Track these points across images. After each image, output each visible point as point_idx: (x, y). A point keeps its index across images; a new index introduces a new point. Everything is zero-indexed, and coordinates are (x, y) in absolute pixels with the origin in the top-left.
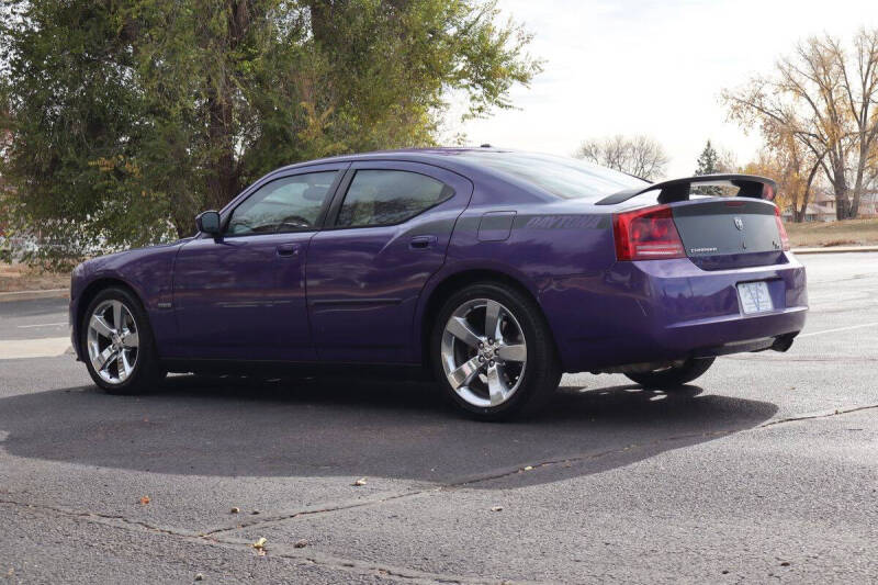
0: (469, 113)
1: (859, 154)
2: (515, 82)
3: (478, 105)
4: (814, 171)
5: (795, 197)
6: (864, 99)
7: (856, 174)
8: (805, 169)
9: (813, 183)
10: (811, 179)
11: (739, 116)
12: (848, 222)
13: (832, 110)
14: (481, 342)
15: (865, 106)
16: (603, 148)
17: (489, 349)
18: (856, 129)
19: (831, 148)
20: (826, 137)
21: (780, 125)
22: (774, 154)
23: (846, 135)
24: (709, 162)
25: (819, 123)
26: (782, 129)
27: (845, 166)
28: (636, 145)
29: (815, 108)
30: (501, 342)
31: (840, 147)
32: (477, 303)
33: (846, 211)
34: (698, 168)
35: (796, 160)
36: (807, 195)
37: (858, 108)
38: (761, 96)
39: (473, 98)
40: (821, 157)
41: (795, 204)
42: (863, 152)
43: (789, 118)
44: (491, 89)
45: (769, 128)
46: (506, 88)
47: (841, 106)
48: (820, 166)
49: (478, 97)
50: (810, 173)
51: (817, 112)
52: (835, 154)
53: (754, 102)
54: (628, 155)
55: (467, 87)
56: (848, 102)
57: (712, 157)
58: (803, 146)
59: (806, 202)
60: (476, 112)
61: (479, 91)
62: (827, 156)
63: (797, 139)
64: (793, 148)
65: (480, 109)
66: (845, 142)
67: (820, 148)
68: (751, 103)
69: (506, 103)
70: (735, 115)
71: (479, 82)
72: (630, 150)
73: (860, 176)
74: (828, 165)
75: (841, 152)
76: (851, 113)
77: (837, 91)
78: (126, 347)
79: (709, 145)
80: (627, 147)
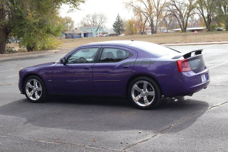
0: (69, 11)
1: (157, 17)
2: (81, 3)
3: (71, 9)
4: (146, 21)
5: (141, 28)
6: (158, 3)
7: (156, 22)
8: (143, 21)
9: (145, 25)
10: (145, 23)
11: (127, 8)
12: (154, 34)
13: (150, 6)
14: (142, 91)
15: (158, 5)
16: (91, 15)
17: (144, 93)
18: (156, 11)
19: (150, 15)
20: (148, 13)
21: (137, 10)
22: (136, 17)
23: (153, 12)
24: (119, 19)
25: (147, 9)
26: (138, 11)
27: (154, 20)
28: (100, 15)
29: (146, 5)
30: (147, 91)
31: (152, 15)
32: (141, 82)
33: (153, 32)
34: (116, 20)
35: (141, 19)
36: (144, 28)
37: (156, 6)
38: (132, 2)
39: (70, 7)
40: (147, 18)
41: (141, 30)
42: (158, 17)
43: (139, 8)
44: (75, 5)
45: (134, 10)
46: (79, 5)
47: (152, 5)
48: (147, 20)
49: (72, 7)
50: (145, 22)
51: (146, 7)
52: (151, 17)
53: (131, 4)
54: (98, 17)
55: (68, 4)
56: (154, 4)
57: (119, 18)
58: (143, 15)
59: (144, 29)
60: (71, 11)
61: (72, 5)
62: (149, 18)
63: (141, 13)
64: (141, 16)
65: (72, 10)
66: (153, 14)
67: (147, 16)
68: (130, 4)
69: (79, 8)
70: (126, 7)
71: (72, 3)
72: (98, 16)
73: (157, 23)
74: (149, 20)
75: (152, 17)
76: (154, 7)
77: (151, 1)
78: (37, 91)
79: (118, 15)
80: (97, 15)
